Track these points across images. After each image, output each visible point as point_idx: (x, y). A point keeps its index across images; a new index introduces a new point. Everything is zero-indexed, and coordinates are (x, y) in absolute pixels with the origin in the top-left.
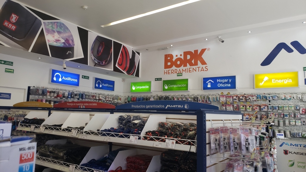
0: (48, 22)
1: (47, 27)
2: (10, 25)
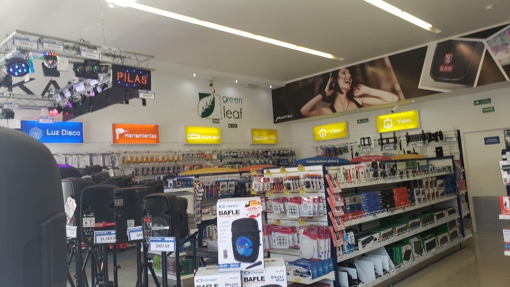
0: (494, 38)
1: (494, 45)
2: (446, 68)
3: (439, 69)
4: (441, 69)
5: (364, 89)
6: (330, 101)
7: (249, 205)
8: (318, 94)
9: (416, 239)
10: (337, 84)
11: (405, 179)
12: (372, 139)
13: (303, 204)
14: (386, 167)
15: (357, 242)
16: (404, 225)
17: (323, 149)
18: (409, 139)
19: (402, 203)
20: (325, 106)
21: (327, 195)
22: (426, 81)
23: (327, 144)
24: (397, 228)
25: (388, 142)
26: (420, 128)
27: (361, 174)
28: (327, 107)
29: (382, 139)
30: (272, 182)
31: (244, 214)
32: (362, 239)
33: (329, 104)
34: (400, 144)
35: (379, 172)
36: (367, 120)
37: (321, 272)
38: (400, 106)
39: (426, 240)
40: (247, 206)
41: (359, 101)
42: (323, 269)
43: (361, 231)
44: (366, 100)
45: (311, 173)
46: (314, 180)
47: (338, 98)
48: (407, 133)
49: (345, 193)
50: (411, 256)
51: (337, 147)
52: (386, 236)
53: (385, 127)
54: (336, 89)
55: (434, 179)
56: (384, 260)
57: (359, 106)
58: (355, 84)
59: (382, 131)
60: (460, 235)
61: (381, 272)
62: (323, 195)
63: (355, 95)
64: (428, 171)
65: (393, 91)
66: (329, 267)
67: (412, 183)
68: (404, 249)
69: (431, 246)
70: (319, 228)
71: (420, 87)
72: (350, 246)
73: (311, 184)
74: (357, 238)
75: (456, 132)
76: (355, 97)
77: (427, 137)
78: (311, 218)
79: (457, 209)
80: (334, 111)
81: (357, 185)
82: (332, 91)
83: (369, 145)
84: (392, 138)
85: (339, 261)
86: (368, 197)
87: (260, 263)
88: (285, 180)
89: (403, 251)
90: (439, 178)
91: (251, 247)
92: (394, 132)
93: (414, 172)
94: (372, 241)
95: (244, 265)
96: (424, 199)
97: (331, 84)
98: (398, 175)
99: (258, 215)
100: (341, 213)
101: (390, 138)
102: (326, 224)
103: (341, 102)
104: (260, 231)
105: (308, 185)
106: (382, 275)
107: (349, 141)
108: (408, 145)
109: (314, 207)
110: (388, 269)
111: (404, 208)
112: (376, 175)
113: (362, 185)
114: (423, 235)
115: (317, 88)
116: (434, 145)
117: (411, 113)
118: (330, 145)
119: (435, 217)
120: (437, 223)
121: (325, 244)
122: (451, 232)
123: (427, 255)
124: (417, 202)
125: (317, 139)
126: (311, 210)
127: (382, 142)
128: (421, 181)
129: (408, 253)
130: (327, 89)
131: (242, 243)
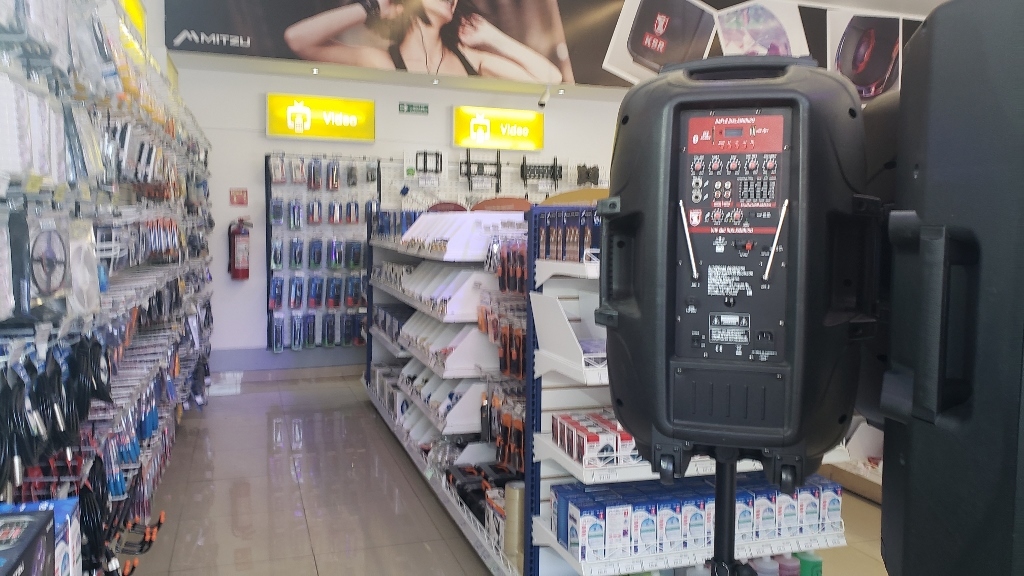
0: (728, 15)
1: (727, 26)
2: (655, 41)
3: (643, 39)
6: (391, 34)
12: (446, 160)
20: (370, 43)
25: (480, 172)
26: (551, 152)
29: (468, 163)
33: (388, 42)
36: (425, 109)
41: (473, 58)
44: (489, 62)
48: (524, 159)
53: (473, 136)
58: (464, 10)
59: (465, 143)
71: (606, 65)
76: (462, 44)
80: (400, 64)
82: (399, 9)
83: (438, 171)
84: (491, 164)
92: (498, 153)
101: (486, 164)
103: (422, 44)
127: (468, 169)
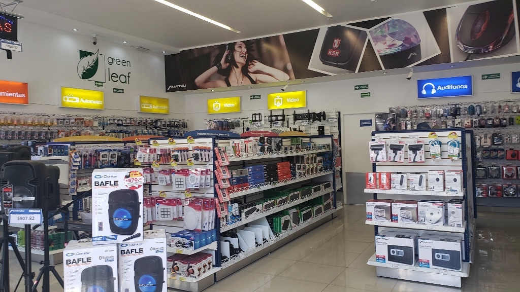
0: (375, 29)
1: (375, 35)
2: (334, 52)
3: (328, 52)
4: (330, 53)
5: (258, 66)
6: (225, 74)
7: (129, 176)
8: (213, 66)
9: (295, 210)
10: (233, 57)
11: (289, 154)
12: (263, 116)
13: (190, 176)
14: (273, 143)
15: (240, 212)
16: (285, 197)
17: (215, 122)
18: (296, 117)
19: (285, 176)
20: (220, 79)
21: (215, 168)
22: (315, 63)
23: (220, 118)
24: (279, 200)
25: (277, 120)
26: (307, 108)
27: (249, 148)
28: (222, 80)
29: (271, 116)
30: (159, 153)
31: (123, 185)
32: (246, 210)
33: (224, 77)
34: (288, 122)
35: (266, 147)
36: (259, 97)
37: (204, 243)
38: (290, 85)
39: (303, 211)
40: (127, 177)
41: (253, 76)
42: (206, 239)
43: (245, 203)
44: (260, 77)
45: (200, 145)
46: (203, 153)
47: (234, 71)
48: (295, 112)
49: (232, 166)
50: (289, 226)
51: (230, 121)
52: (267, 207)
53: (275, 105)
54: (232, 62)
55: (315, 155)
56: (264, 230)
57: (253, 82)
58: (250, 59)
59: (272, 108)
60: (332, 207)
61: (261, 241)
62: (211, 168)
63: (249, 70)
64: (310, 147)
65: (285, 70)
66: (212, 237)
67: (295, 158)
68: (283, 219)
69: (307, 216)
70: (205, 200)
71: (309, 68)
72: (233, 216)
73: (200, 157)
74: (240, 209)
75: (337, 114)
76: (250, 72)
77: (312, 117)
78: (197, 189)
79: (331, 183)
80: (229, 85)
81: (244, 159)
82: (228, 64)
83: (260, 121)
84: (281, 116)
85: (222, 231)
86: (254, 170)
87: (139, 235)
88: (173, 151)
89: (283, 221)
90: (318, 155)
91: (129, 220)
92: (283, 110)
93: (297, 148)
94: (255, 212)
95: (121, 238)
96: (305, 173)
97: (227, 56)
98: (282, 150)
99: (139, 186)
100: (227, 185)
101: (279, 116)
102: (212, 196)
103: (236, 76)
104: (140, 203)
105: (196, 157)
106: (262, 244)
107: (241, 116)
108: (294, 124)
109: (201, 179)
110: (267, 238)
111: (286, 181)
112: (262, 150)
113: (249, 159)
114: (301, 206)
115: (213, 59)
116: (317, 124)
117: (300, 93)
118: (223, 119)
119: (313, 190)
120: (314, 195)
121: (209, 215)
122: (325, 204)
123: (303, 225)
124: (297, 175)
125: (211, 112)
126: (198, 182)
127: (271, 118)
128: (302, 157)
129: (287, 222)
130: (222, 61)
131: (120, 215)
